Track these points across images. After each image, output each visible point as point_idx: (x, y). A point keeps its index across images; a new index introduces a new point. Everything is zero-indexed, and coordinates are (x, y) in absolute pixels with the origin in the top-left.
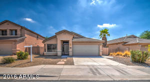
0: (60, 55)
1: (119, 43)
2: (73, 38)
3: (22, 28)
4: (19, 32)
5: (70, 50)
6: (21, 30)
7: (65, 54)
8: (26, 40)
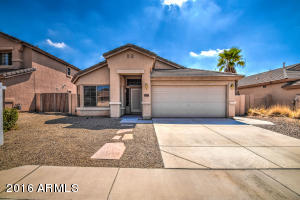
0: (118, 115)
1: (271, 83)
2: (153, 69)
3: (25, 46)
4: (16, 58)
5: (146, 101)
6: (21, 52)
7: (132, 111)
8: (36, 75)
